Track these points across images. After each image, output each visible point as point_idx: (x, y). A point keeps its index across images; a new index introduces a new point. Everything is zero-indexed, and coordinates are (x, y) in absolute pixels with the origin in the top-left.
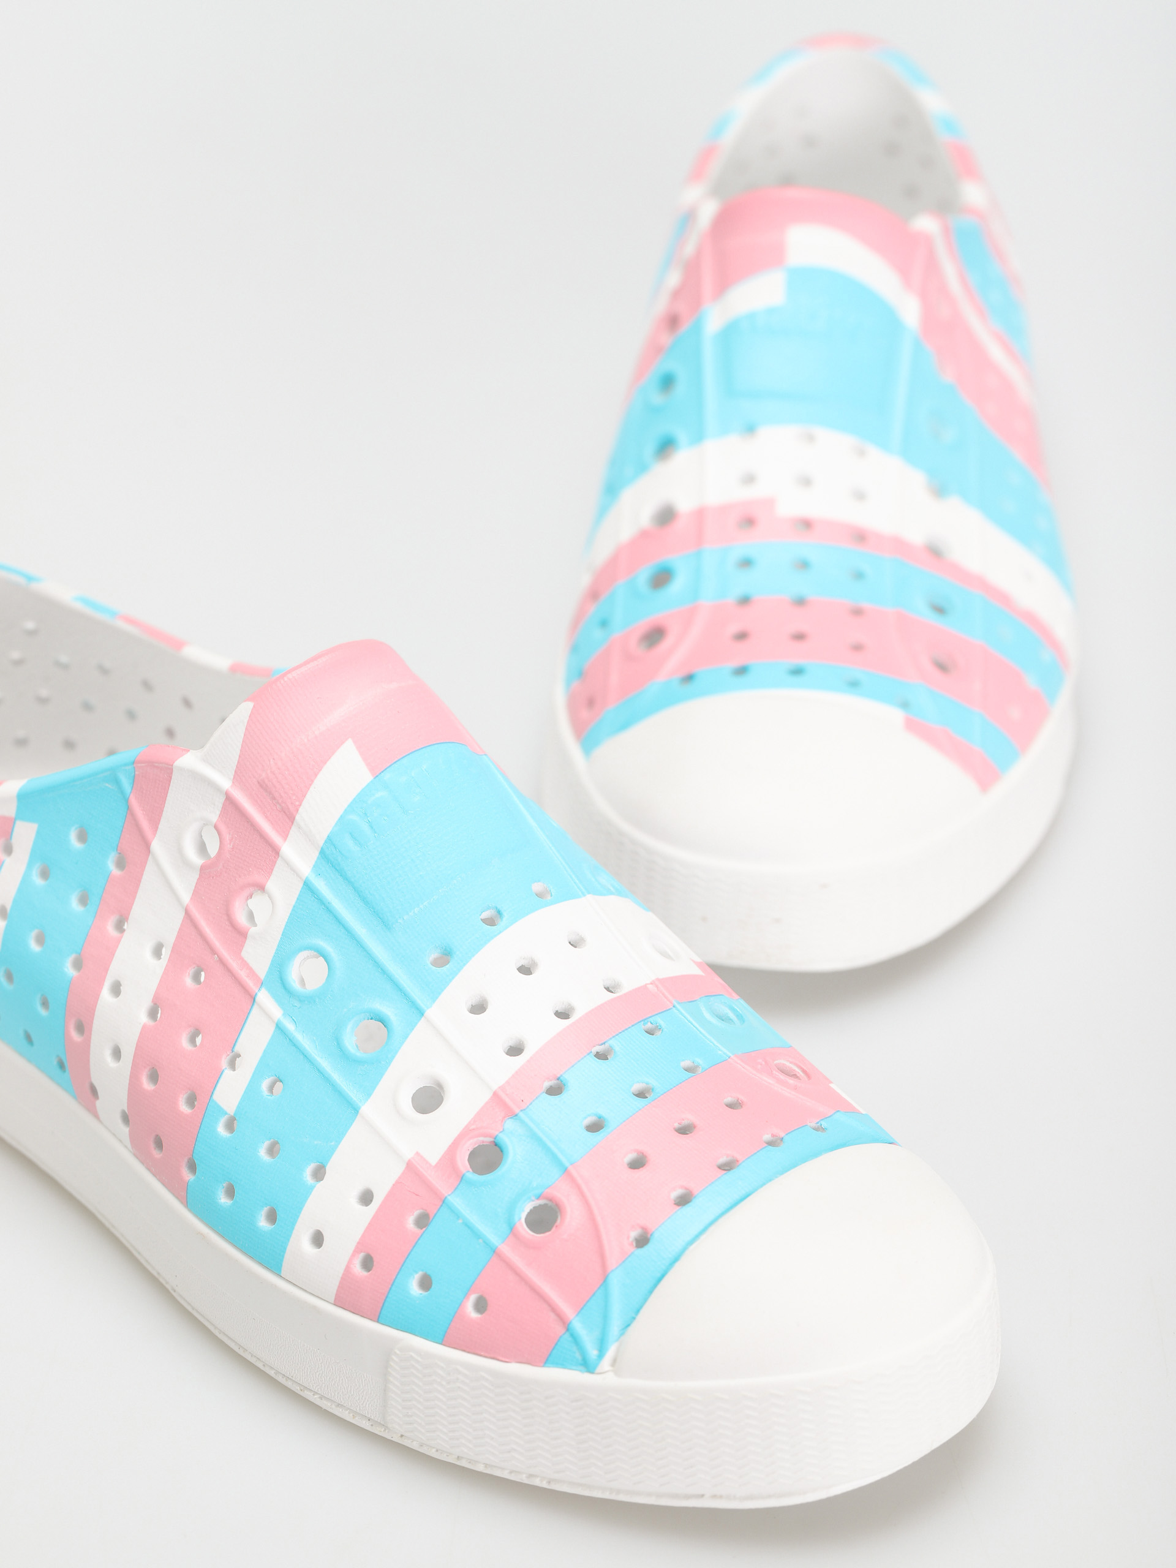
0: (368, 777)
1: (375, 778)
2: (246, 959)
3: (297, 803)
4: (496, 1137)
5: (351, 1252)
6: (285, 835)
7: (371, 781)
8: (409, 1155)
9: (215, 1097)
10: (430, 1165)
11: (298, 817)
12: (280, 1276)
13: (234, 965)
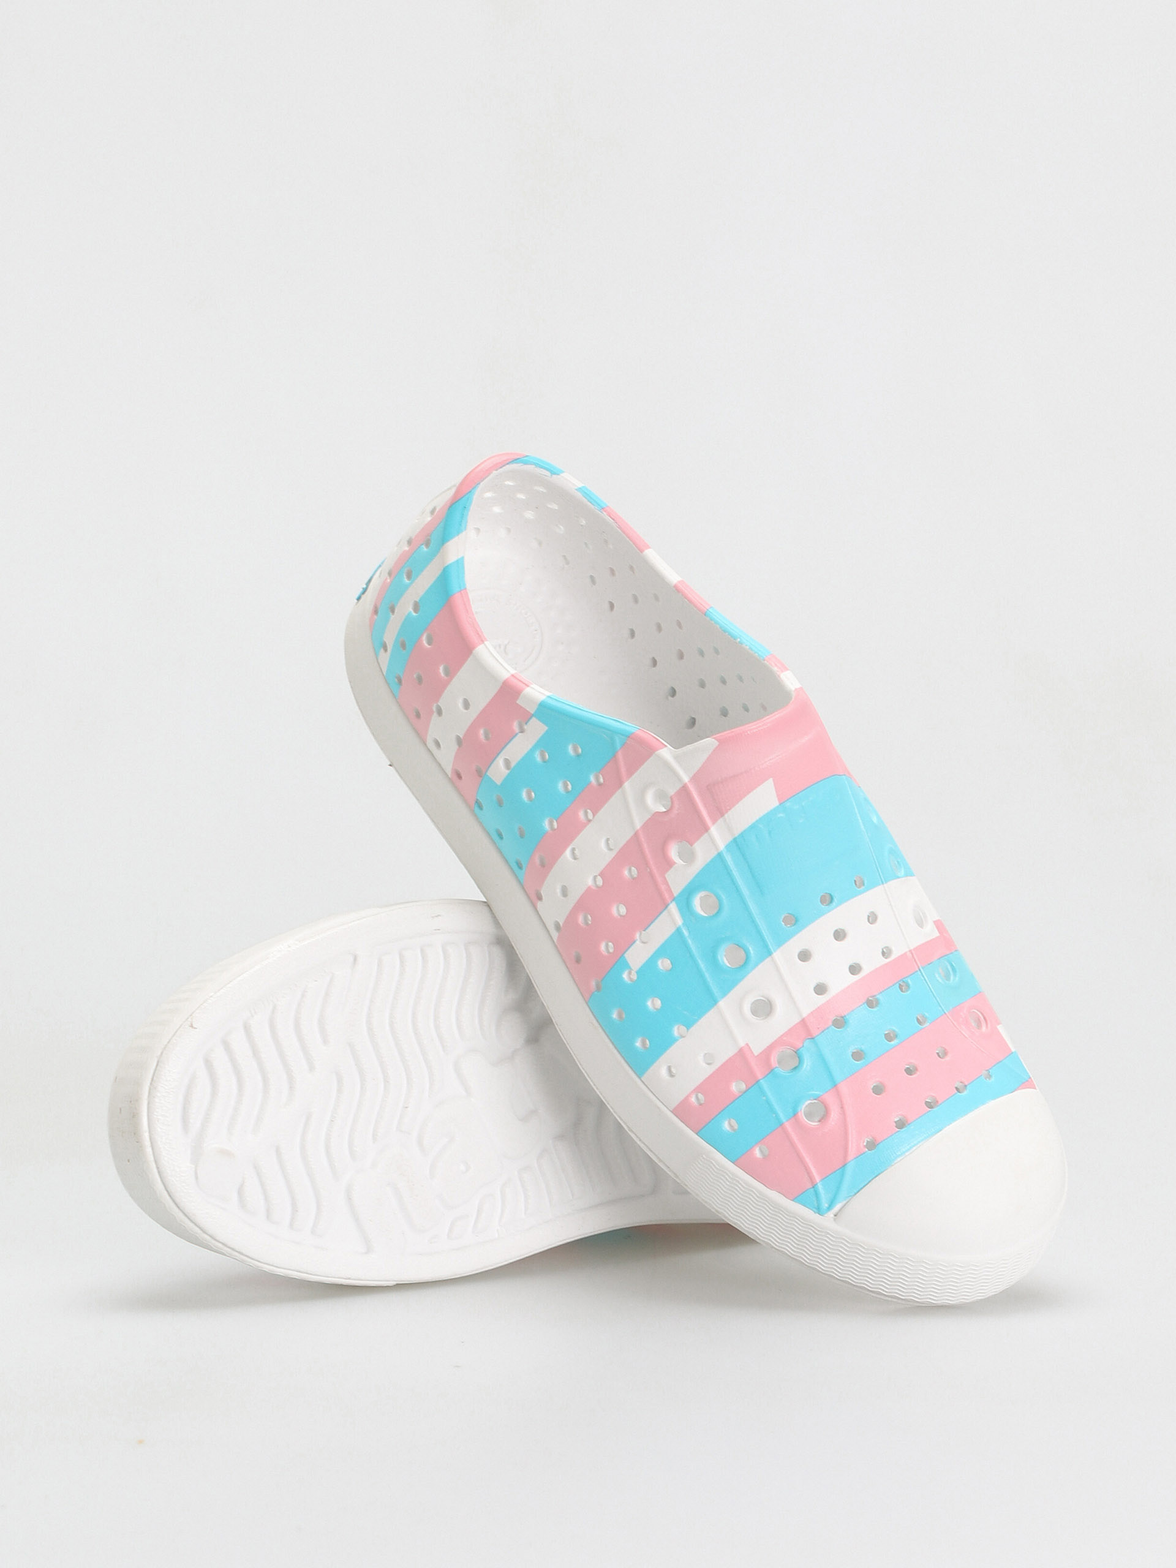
0: (777, 803)
1: (780, 804)
2: (668, 879)
3: (728, 808)
4: (798, 1050)
5: (693, 1088)
6: (714, 821)
7: (778, 807)
8: (742, 1044)
9: (626, 955)
10: (754, 1055)
11: (726, 816)
12: (640, 1078)
13: (659, 879)
